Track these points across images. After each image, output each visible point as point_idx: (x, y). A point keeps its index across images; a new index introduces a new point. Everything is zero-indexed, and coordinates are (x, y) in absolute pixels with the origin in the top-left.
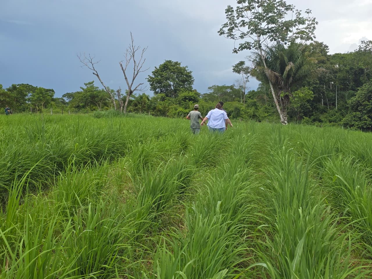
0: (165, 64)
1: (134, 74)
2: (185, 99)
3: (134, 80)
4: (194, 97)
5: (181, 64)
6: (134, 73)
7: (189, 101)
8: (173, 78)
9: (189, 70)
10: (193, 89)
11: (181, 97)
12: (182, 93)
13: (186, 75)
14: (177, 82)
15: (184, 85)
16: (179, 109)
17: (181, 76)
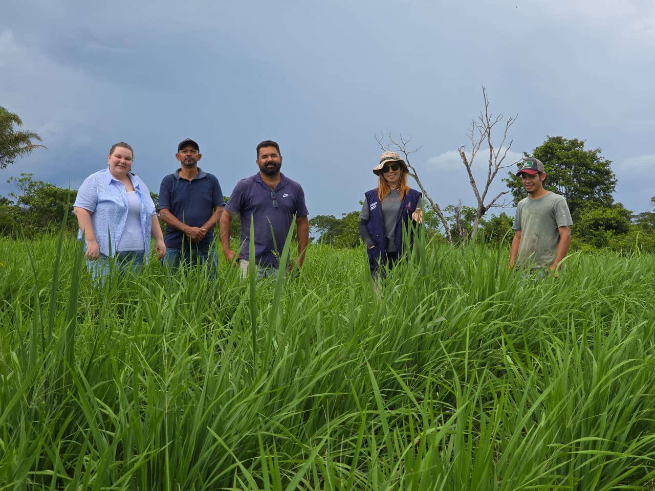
0: (546, 146)
1: (490, 173)
2: (596, 225)
3: (488, 185)
4: (617, 222)
5: (584, 144)
6: (490, 170)
7: (606, 230)
8: (567, 176)
9: (603, 157)
10: (614, 203)
11: (586, 221)
12: (588, 212)
13: (597, 170)
14: (575, 186)
15: (593, 193)
16: (582, 247)
17: (585, 173)
